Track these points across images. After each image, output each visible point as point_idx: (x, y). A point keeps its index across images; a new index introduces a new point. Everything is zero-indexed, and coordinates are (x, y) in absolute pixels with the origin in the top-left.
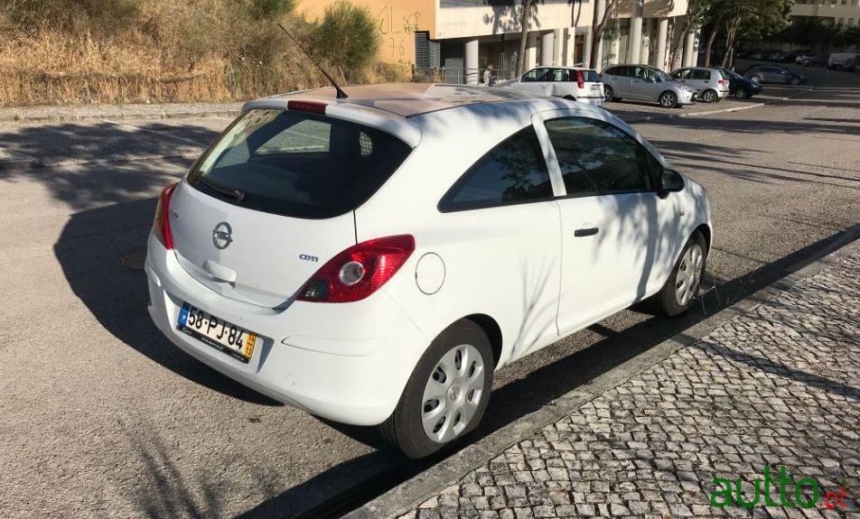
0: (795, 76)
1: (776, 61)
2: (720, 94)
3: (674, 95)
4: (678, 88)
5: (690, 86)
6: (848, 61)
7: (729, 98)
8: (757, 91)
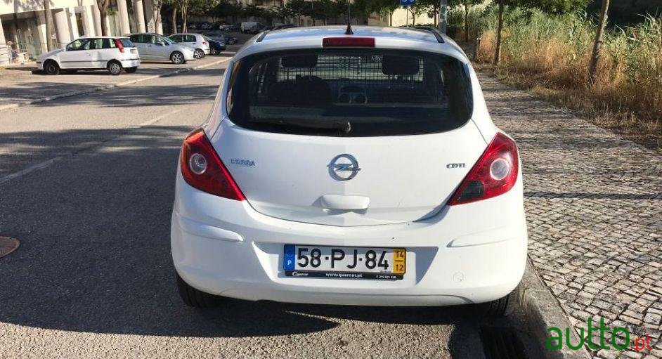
0: (230, 39)
1: (206, 29)
2: (206, 52)
3: (181, 54)
4: (183, 49)
5: (190, 47)
6: (253, 27)
7: (210, 54)
8: (223, 49)
